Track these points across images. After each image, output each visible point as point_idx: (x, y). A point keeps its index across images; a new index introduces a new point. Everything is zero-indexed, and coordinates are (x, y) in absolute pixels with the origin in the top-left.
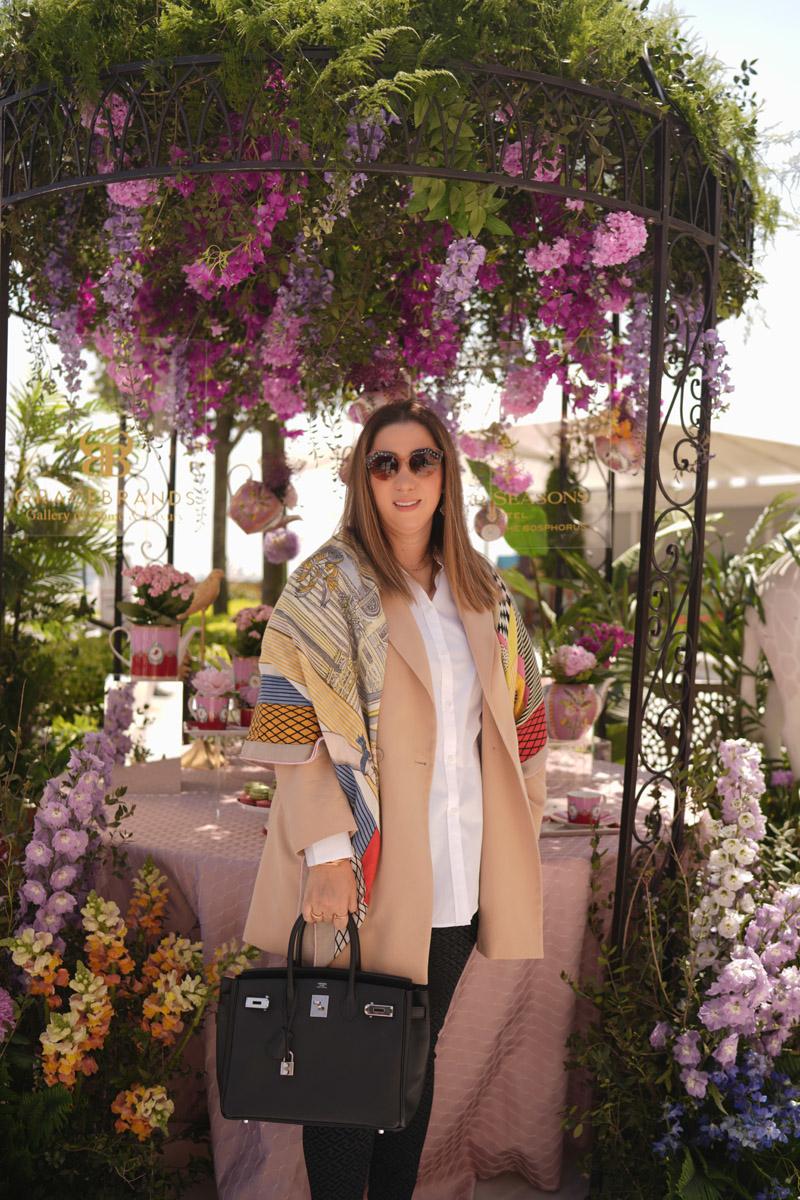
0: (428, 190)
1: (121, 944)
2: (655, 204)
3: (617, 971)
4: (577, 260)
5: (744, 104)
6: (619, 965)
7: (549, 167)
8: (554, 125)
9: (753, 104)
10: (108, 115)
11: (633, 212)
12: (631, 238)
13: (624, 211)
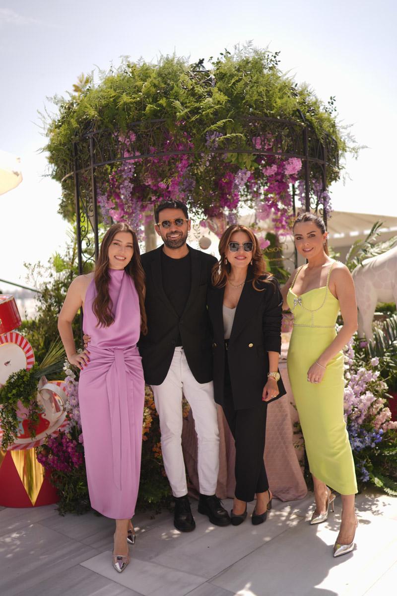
0: (232, 155)
2: (305, 155)
4: (280, 171)
5: (332, 111)
7: (270, 145)
9: (335, 110)
10: (129, 138)
11: (297, 158)
12: (297, 165)
13: (294, 157)
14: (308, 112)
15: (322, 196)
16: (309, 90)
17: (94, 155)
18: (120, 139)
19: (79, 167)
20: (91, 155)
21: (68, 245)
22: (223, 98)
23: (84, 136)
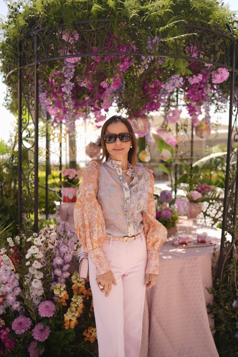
0: (170, 61)
1: (84, 286)
2: (231, 65)
10: (73, 36)
11: (226, 68)
12: (225, 75)
13: (224, 68)
17: (38, 51)
18: (64, 38)
19: (22, 63)
20: (35, 53)
21: (11, 134)
23: (29, 34)
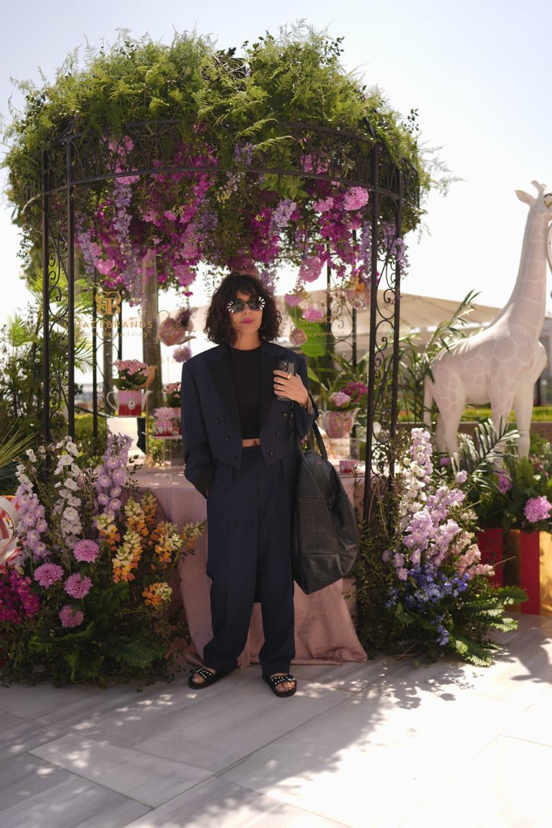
0: (270, 178)
1: (143, 522)
2: (372, 181)
3: (367, 531)
4: (337, 207)
5: (413, 129)
6: (367, 528)
7: (324, 167)
8: (326, 149)
9: (417, 129)
10: (123, 145)
11: (362, 187)
12: (361, 198)
13: (358, 186)
14: (380, 124)
15: (394, 245)
16: (382, 97)
17: (72, 168)
18: (111, 147)
19: (49, 186)
20: (68, 170)
22: (259, 93)
23: (58, 142)
